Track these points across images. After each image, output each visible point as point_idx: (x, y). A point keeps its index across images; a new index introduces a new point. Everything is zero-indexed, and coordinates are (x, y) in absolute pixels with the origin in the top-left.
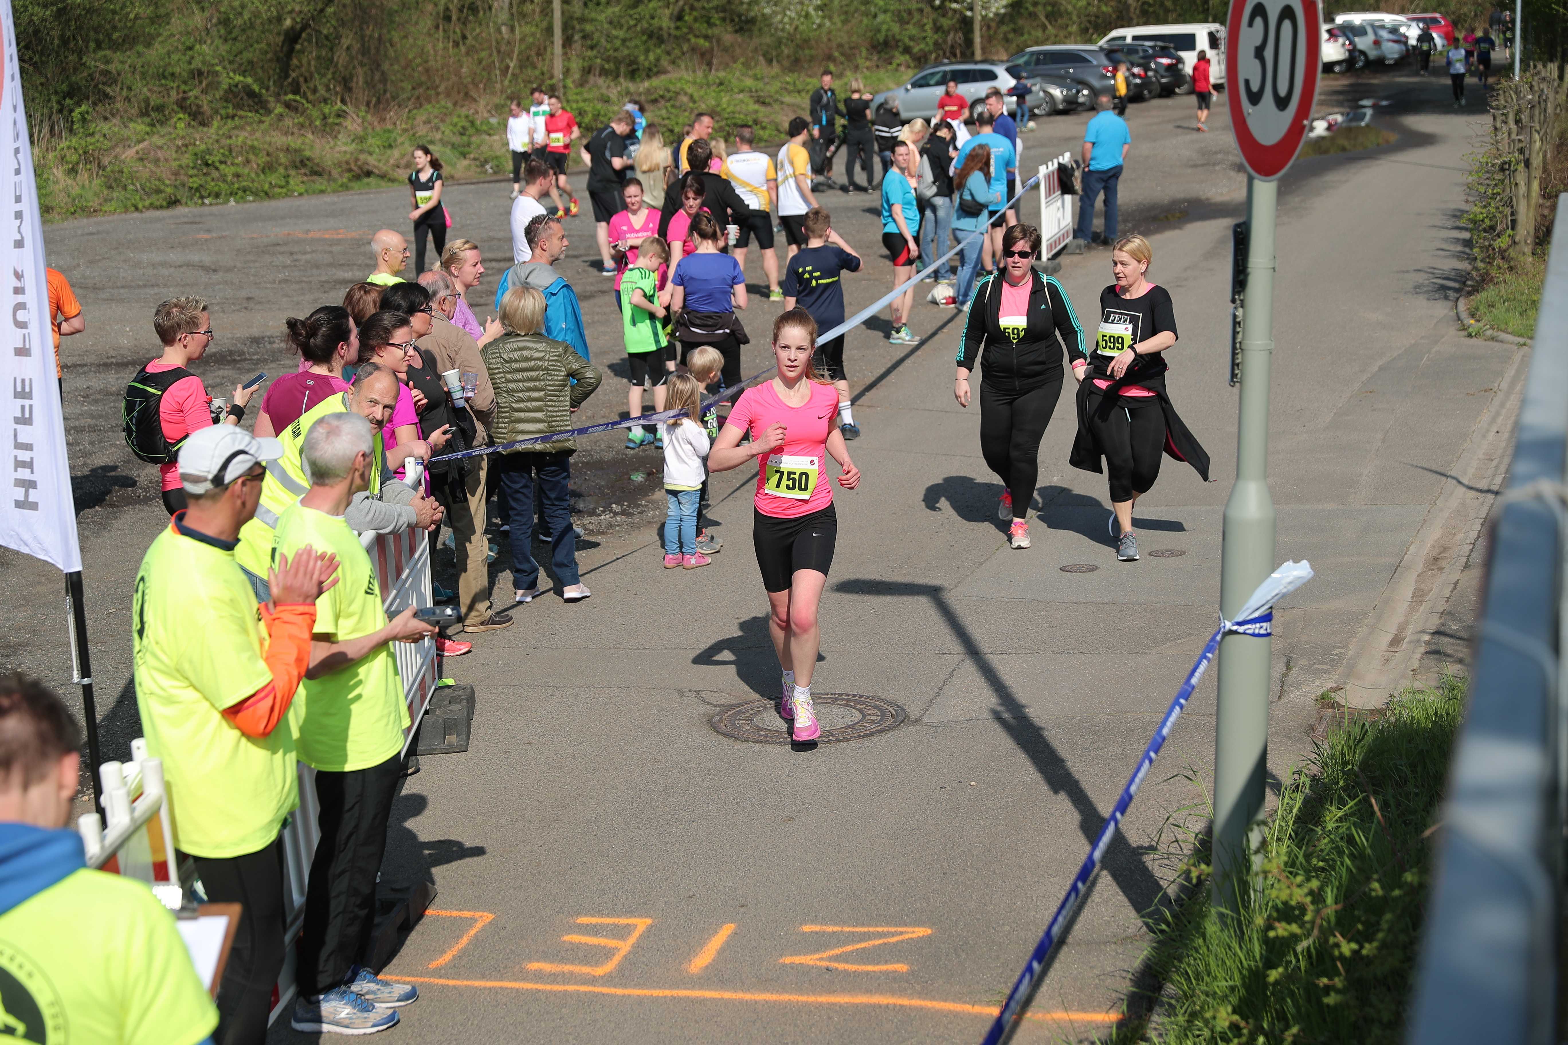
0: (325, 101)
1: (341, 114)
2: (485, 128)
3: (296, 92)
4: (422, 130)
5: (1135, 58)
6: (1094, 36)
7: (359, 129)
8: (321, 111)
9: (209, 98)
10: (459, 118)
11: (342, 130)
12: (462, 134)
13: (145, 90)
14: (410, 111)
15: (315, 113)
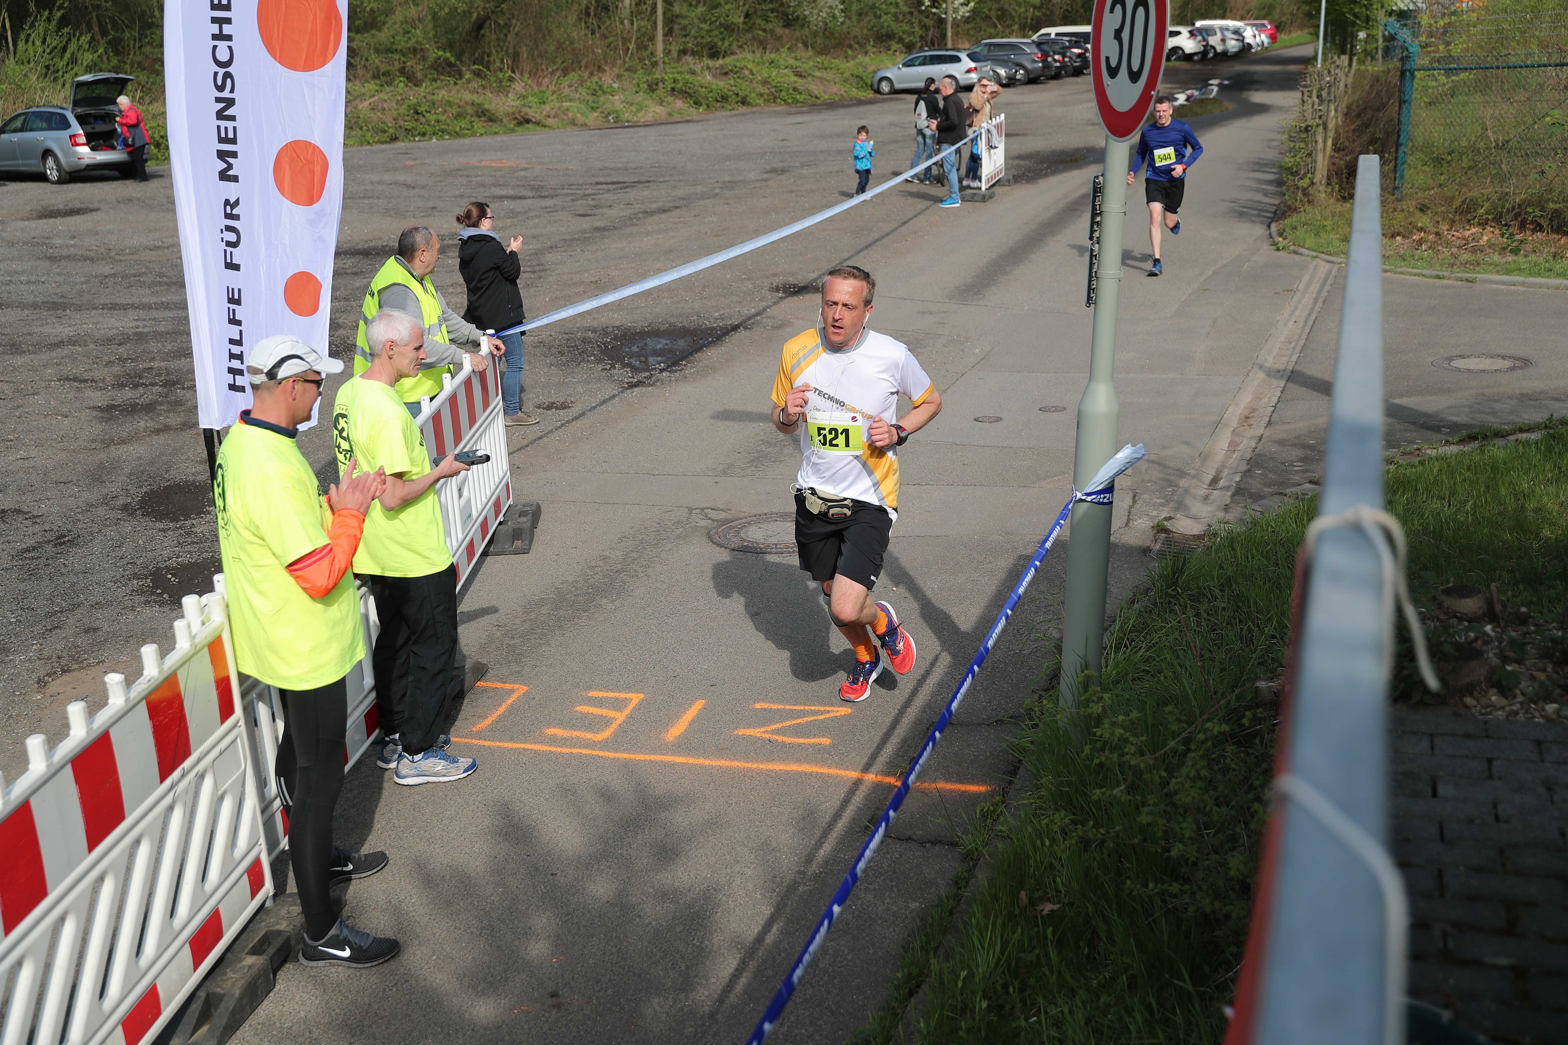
0: (501, 70)
1: (511, 79)
2: (609, 90)
3: (482, 65)
4: (566, 91)
5: (1057, 47)
6: (1030, 33)
7: (523, 90)
8: (497, 77)
9: (421, 67)
10: (592, 83)
11: (511, 90)
12: (593, 95)
13: (377, 61)
14: (559, 78)
15: (493, 79)
